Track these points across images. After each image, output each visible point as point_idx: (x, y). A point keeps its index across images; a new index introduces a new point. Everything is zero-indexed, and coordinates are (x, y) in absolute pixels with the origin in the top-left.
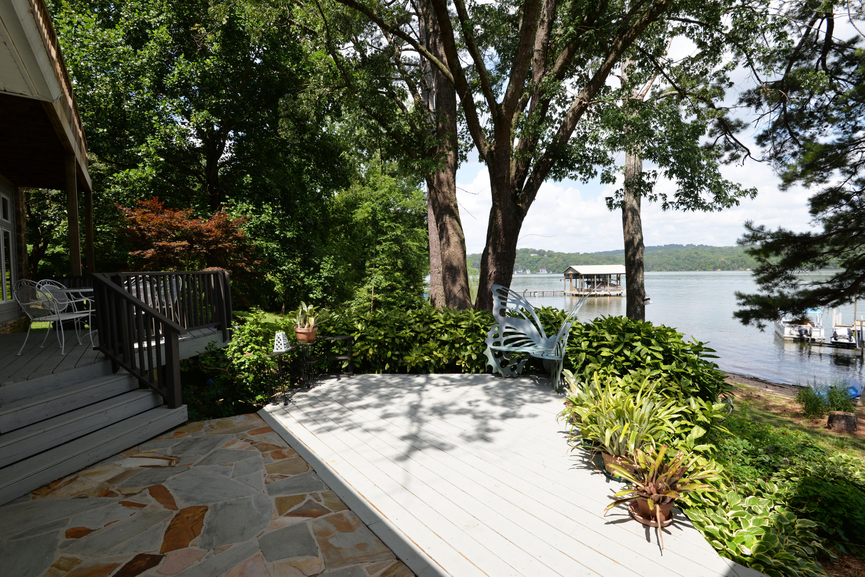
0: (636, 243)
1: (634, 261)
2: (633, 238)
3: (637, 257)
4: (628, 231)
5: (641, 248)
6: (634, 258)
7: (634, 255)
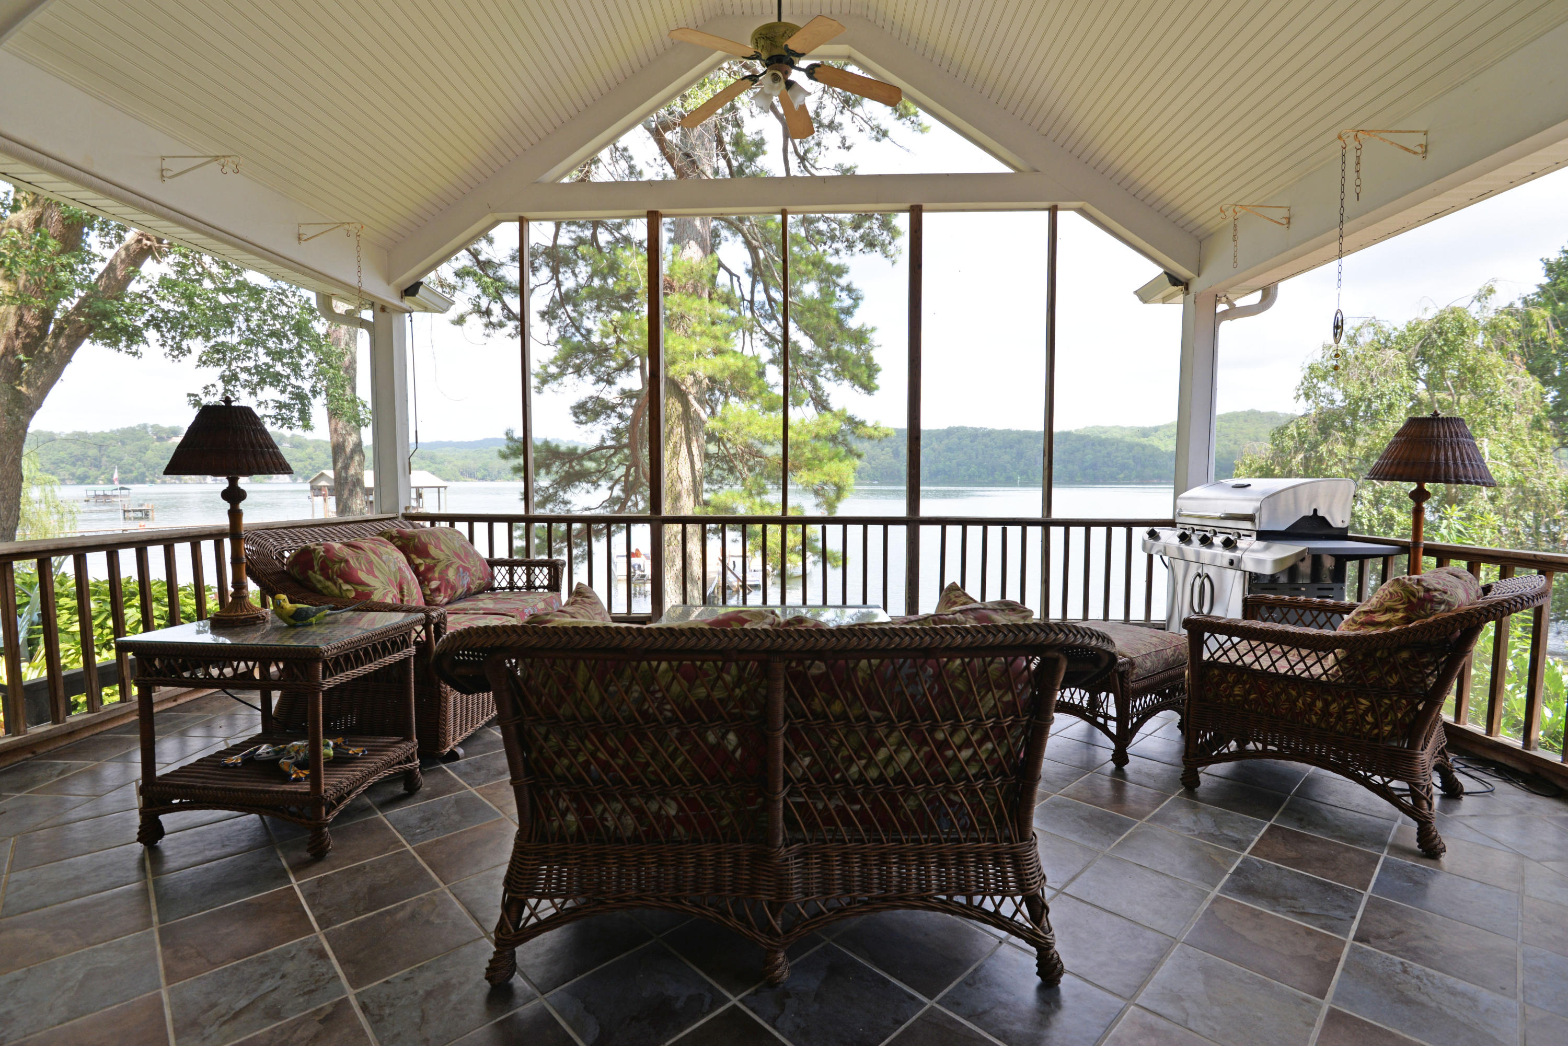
0: (348, 450)
1: (346, 478)
2: (344, 441)
3: (352, 471)
4: (336, 430)
5: (357, 458)
6: (346, 473)
7: (346, 467)
